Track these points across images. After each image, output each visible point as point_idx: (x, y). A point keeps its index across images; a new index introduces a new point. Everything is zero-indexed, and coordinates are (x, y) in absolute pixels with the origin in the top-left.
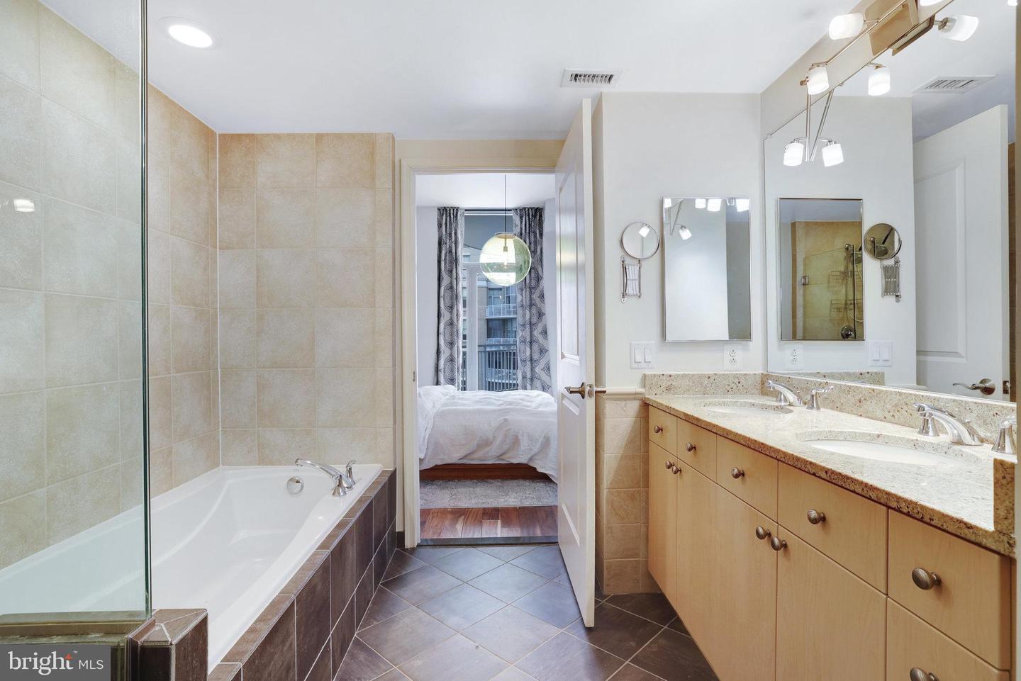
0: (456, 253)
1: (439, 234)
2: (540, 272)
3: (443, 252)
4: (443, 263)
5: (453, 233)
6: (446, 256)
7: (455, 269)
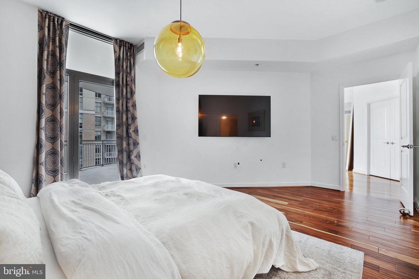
0: (60, 58)
1: (40, 35)
2: (134, 88)
3: (46, 53)
4: (45, 63)
5: (57, 38)
6: (48, 57)
7: (59, 71)
